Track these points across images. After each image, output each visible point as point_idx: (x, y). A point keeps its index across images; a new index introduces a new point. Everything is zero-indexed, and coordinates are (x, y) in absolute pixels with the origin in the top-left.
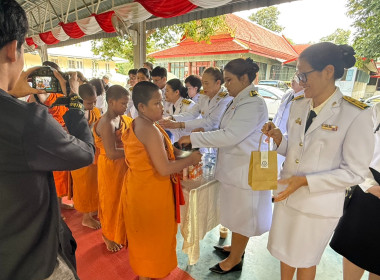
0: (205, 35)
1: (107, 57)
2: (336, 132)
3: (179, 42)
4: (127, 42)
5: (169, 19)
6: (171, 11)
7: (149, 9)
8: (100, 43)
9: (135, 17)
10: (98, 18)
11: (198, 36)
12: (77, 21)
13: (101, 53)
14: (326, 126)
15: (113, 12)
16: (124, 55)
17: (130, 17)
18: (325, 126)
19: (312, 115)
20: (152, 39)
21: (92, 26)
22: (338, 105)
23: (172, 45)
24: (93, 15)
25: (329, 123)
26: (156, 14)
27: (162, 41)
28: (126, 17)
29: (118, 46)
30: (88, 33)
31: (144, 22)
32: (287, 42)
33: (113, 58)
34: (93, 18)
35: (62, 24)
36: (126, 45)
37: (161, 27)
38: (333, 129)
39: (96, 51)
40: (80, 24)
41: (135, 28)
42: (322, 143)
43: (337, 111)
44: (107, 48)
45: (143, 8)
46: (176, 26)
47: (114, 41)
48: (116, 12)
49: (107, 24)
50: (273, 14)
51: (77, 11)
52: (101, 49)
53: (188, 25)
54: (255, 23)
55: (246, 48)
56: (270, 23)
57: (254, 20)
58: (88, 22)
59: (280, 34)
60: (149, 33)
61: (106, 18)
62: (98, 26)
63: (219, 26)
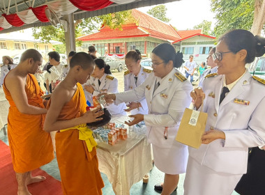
0: (118, 24)
1: (45, 41)
2: (248, 106)
3: (100, 29)
4: (61, 29)
5: (91, 12)
6: (92, 6)
7: (76, 4)
8: (39, 30)
9: (65, 10)
10: (34, 10)
11: (113, 25)
12: (17, 13)
13: (40, 38)
14: (239, 100)
15: (46, 6)
16: (59, 39)
17: (60, 10)
18: (237, 100)
19: (226, 90)
20: (80, 27)
21: (30, 17)
22: (248, 83)
23: (95, 31)
24: (30, 8)
25: (241, 98)
26: (81, 8)
27: (87, 29)
28: (57, 10)
29: (53, 32)
30: (27, 22)
31: (72, 14)
32: (173, 29)
33: (50, 41)
34: (31, 11)
35: (4, 15)
36: (60, 31)
37: (86, 18)
38: (246, 104)
39: (36, 36)
40: (20, 15)
41: (65, 18)
42: (235, 114)
43: (248, 88)
44: (45, 34)
45: (70, 3)
46: (97, 18)
47: (50, 29)
48: (49, 6)
49: (42, 16)
50: (163, 10)
51: (16, 5)
52: (40, 35)
53: (105, 16)
54: (151, 16)
55: (147, 33)
56: (162, 16)
57: (151, 14)
58: (26, 14)
59: (168, 24)
60: (77, 23)
61: (42, 10)
62: (35, 17)
63: (128, 17)
